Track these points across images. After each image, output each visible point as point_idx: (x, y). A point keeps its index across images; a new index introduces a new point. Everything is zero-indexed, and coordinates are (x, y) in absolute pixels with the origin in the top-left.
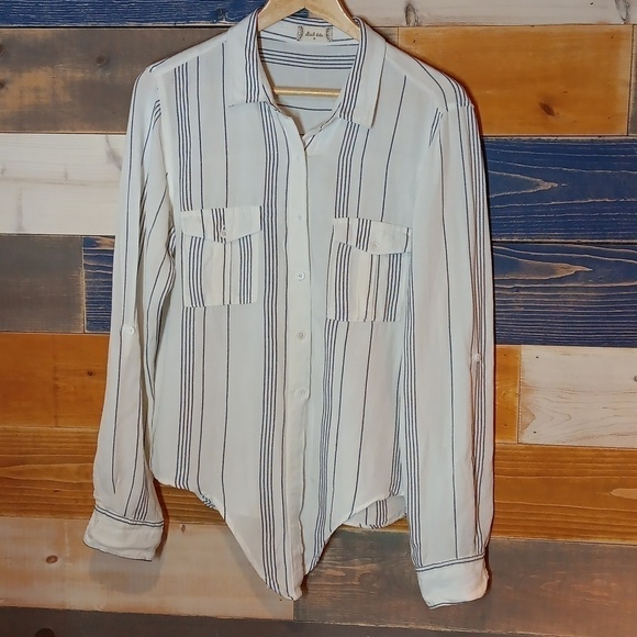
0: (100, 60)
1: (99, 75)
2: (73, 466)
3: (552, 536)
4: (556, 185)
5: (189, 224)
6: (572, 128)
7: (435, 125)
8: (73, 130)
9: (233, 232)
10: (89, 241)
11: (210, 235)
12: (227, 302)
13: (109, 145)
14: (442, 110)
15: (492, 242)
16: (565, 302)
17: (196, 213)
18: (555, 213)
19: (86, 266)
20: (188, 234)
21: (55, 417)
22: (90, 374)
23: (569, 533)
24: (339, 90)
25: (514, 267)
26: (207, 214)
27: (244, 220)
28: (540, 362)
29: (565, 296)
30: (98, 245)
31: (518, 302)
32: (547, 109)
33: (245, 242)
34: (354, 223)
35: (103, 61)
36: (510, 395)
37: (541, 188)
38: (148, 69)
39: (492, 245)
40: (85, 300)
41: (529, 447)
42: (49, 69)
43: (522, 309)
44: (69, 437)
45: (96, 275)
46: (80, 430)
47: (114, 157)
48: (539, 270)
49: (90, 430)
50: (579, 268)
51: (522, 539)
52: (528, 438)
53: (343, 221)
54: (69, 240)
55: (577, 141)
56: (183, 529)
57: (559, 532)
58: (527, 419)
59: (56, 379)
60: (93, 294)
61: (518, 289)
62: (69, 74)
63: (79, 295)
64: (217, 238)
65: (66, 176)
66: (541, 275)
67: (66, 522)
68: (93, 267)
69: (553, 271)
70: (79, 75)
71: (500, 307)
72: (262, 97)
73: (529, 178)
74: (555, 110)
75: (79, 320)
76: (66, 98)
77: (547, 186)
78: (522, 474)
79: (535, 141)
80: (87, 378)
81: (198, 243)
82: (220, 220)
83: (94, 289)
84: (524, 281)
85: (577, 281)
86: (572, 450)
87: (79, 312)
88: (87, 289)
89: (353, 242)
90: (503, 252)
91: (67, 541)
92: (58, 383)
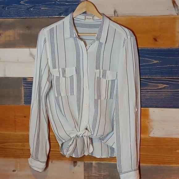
0: (27, 27)
1: (27, 32)
2: (20, 144)
3: (159, 164)
4: (158, 61)
5: (55, 73)
6: (163, 45)
7: (124, 43)
8: (20, 47)
9: (68, 75)
10: (25, 79)
11: (61, 76)
12: (67, 95)
13: (30, 51)
14: (126, 38)
15: (140, 78)
16: (162, 95)
17: (57, 69)
18: (158, 70)
19: (24, 86)
20: (55, 75)
21: (15, 129)
22: (25, 117)
23: (164, 163)
24: (96, 34)
25: (146, 85)
26: (60, 70)
27: (71, 71)
28: (155, 113)
29: (161, 94)
30: (27, 80)
31: (148, 95)
32: (155, 40)
33: (72, 77)
34: (102, 71)
35: (28, 28)
36: (146, 123)
37: (154, 62)
38: (42, 29)
39: (140, 79)
40: (23, 96)
41: (152, 138)
42: (13, 30)
43: (149, 98)
44: (19, 135)
45: (26, 89)
46: (22, 133)
47: (31, 55)
48: (154, 86)
49: (25, 133)
50: (166, 85)
51: (150, 165)
52: (152, 135)
53: (98, 71)
54: (19, 79)
55: (164, 49)
56: (52, 162)
57: (161, 163)
58: (151, 129)
59: (15, 118)
60: (26, 94)
61: (148, 92)
62: (19, 31)
63: (22, 94)
64: (63, 76)
65: (18, 60)
66: (154, 88)
67: (18, 160)
68: (26, 86)
69: (158, 86)
70: (21, 32)
71: (143, 97)
72: (75, 36)
73: (150, 60)
74: (158, 40)
75: (22, 101)
76: (18, 38)
77: (156, 62)
78: (150, 146)
79: (152, 49)
80: (24, 118)
81: (58, 78)
82: (64, 71)
83: (26, 92)
84: (149, 89)
85: (165, 89)
86: (164, 139)
87: (22, 99)
88: (24, 92)
89: (101, 76)
90: (143, 81)
91: (18, 165)
92: (16, 120)
